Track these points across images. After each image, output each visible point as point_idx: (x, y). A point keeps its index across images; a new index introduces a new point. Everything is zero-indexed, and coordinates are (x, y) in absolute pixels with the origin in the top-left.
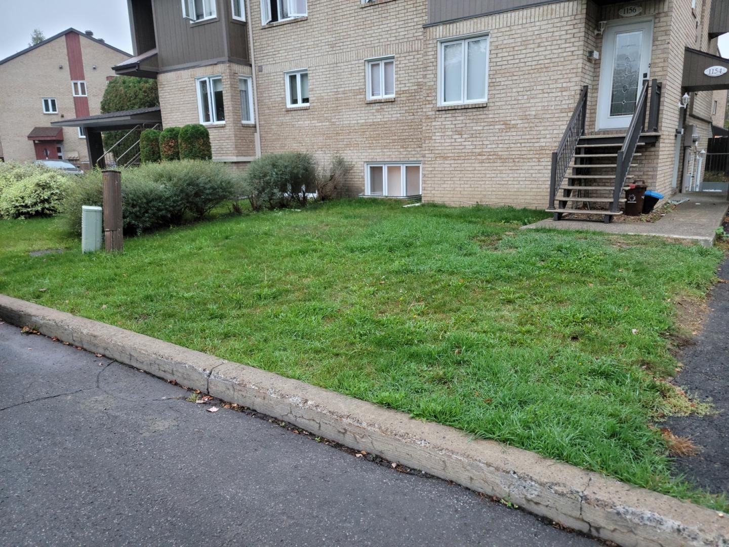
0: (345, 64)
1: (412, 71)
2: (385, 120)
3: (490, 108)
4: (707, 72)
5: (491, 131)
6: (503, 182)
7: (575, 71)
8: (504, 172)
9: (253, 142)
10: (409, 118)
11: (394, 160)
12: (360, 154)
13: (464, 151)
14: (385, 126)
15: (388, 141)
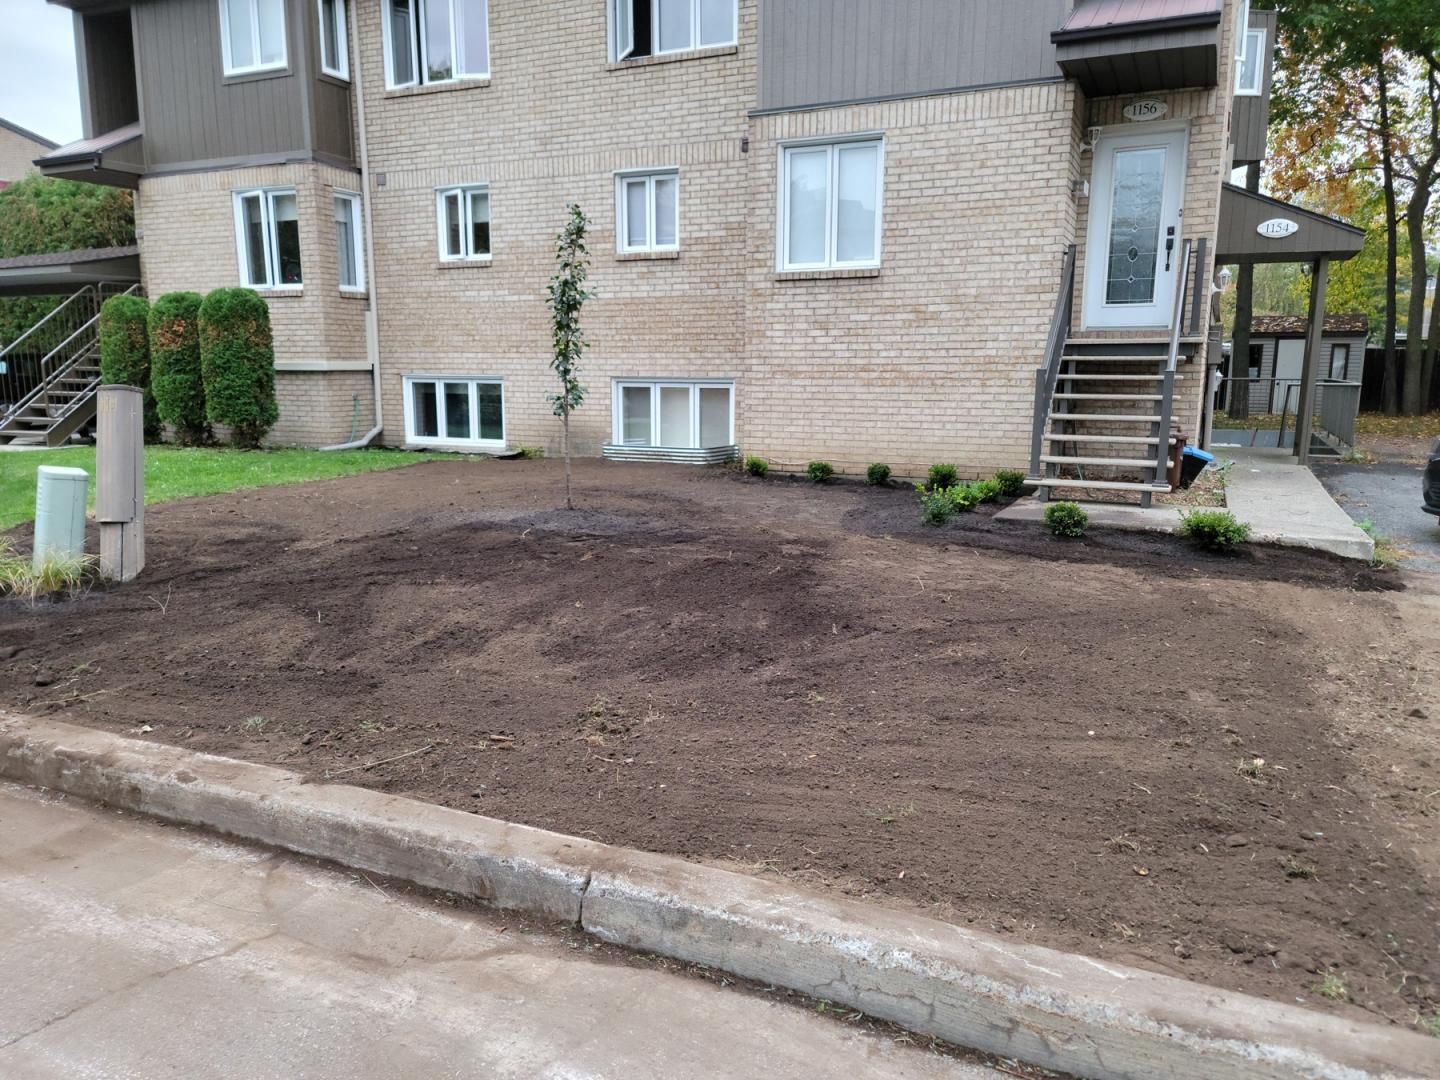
0: (572, 179)
1: (716, 200)
2: (658, 294)
3: (886, 280)
4: (1262, 229)
5: (887, 324)
6: (910, 425)
7: (1052, 216)
8: (914, 404)
9: (361, 329)
10: (709, 292)
11: (676, 375)
12: (602, 361)
13: (831, 361)
14: (658, 306)
15: (664, 337)
